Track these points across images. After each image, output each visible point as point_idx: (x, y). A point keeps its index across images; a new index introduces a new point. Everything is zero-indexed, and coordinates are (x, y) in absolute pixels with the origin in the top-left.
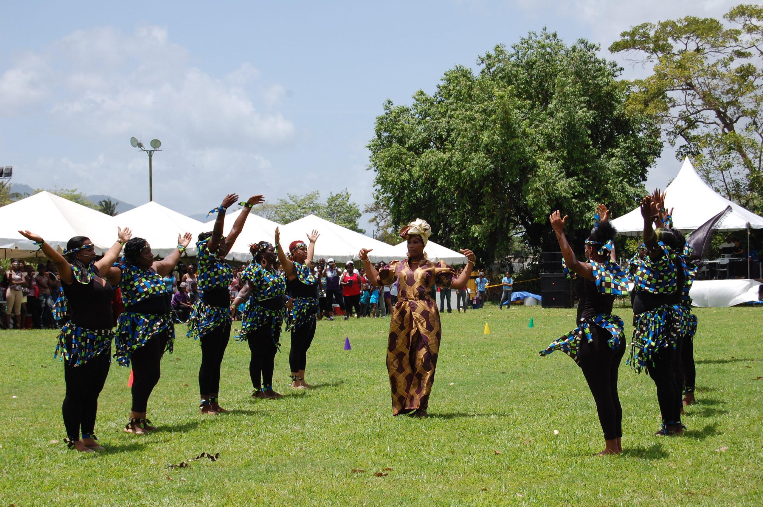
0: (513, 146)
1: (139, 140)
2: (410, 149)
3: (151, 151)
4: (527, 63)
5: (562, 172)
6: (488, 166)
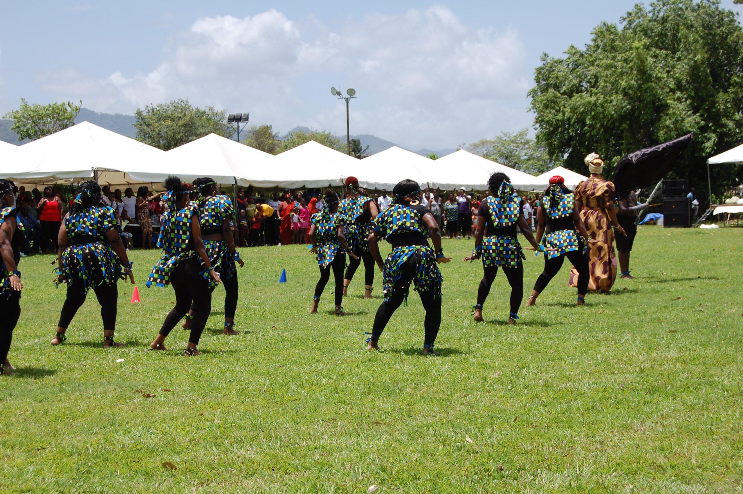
0: (647, 89)
1: (338, 89)
2: (564, 93)
3: (348, 99)
4: (663, 18)
5: (689, 110)
6: (626, 106)
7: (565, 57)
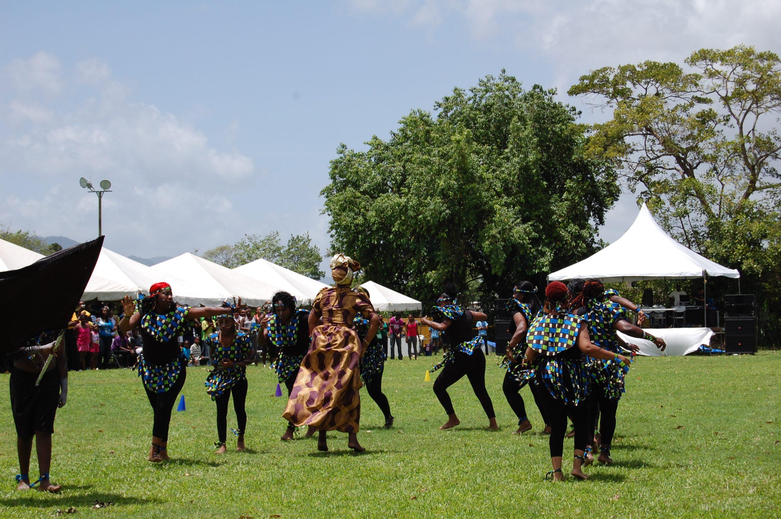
0: (469, 190)
1: (89, 181)
2: (364, 193)
3: (100, 192)
4: (485, 106)
5: (518, 218)
6: (444, 211)
7: (366, 149)
